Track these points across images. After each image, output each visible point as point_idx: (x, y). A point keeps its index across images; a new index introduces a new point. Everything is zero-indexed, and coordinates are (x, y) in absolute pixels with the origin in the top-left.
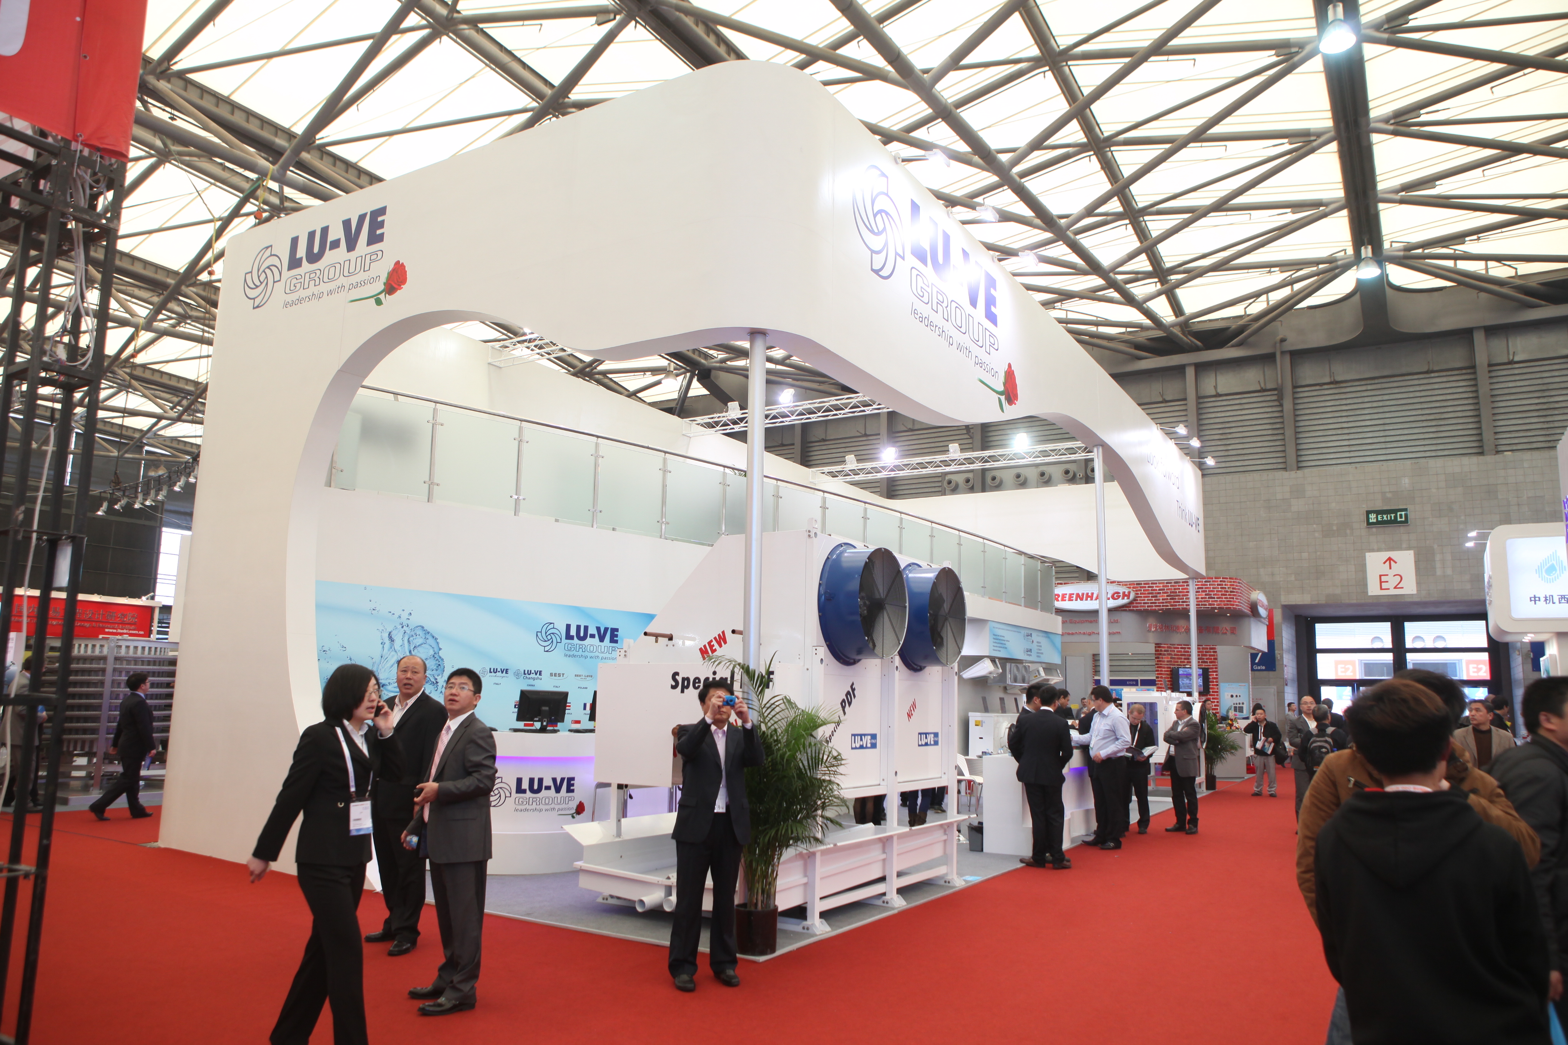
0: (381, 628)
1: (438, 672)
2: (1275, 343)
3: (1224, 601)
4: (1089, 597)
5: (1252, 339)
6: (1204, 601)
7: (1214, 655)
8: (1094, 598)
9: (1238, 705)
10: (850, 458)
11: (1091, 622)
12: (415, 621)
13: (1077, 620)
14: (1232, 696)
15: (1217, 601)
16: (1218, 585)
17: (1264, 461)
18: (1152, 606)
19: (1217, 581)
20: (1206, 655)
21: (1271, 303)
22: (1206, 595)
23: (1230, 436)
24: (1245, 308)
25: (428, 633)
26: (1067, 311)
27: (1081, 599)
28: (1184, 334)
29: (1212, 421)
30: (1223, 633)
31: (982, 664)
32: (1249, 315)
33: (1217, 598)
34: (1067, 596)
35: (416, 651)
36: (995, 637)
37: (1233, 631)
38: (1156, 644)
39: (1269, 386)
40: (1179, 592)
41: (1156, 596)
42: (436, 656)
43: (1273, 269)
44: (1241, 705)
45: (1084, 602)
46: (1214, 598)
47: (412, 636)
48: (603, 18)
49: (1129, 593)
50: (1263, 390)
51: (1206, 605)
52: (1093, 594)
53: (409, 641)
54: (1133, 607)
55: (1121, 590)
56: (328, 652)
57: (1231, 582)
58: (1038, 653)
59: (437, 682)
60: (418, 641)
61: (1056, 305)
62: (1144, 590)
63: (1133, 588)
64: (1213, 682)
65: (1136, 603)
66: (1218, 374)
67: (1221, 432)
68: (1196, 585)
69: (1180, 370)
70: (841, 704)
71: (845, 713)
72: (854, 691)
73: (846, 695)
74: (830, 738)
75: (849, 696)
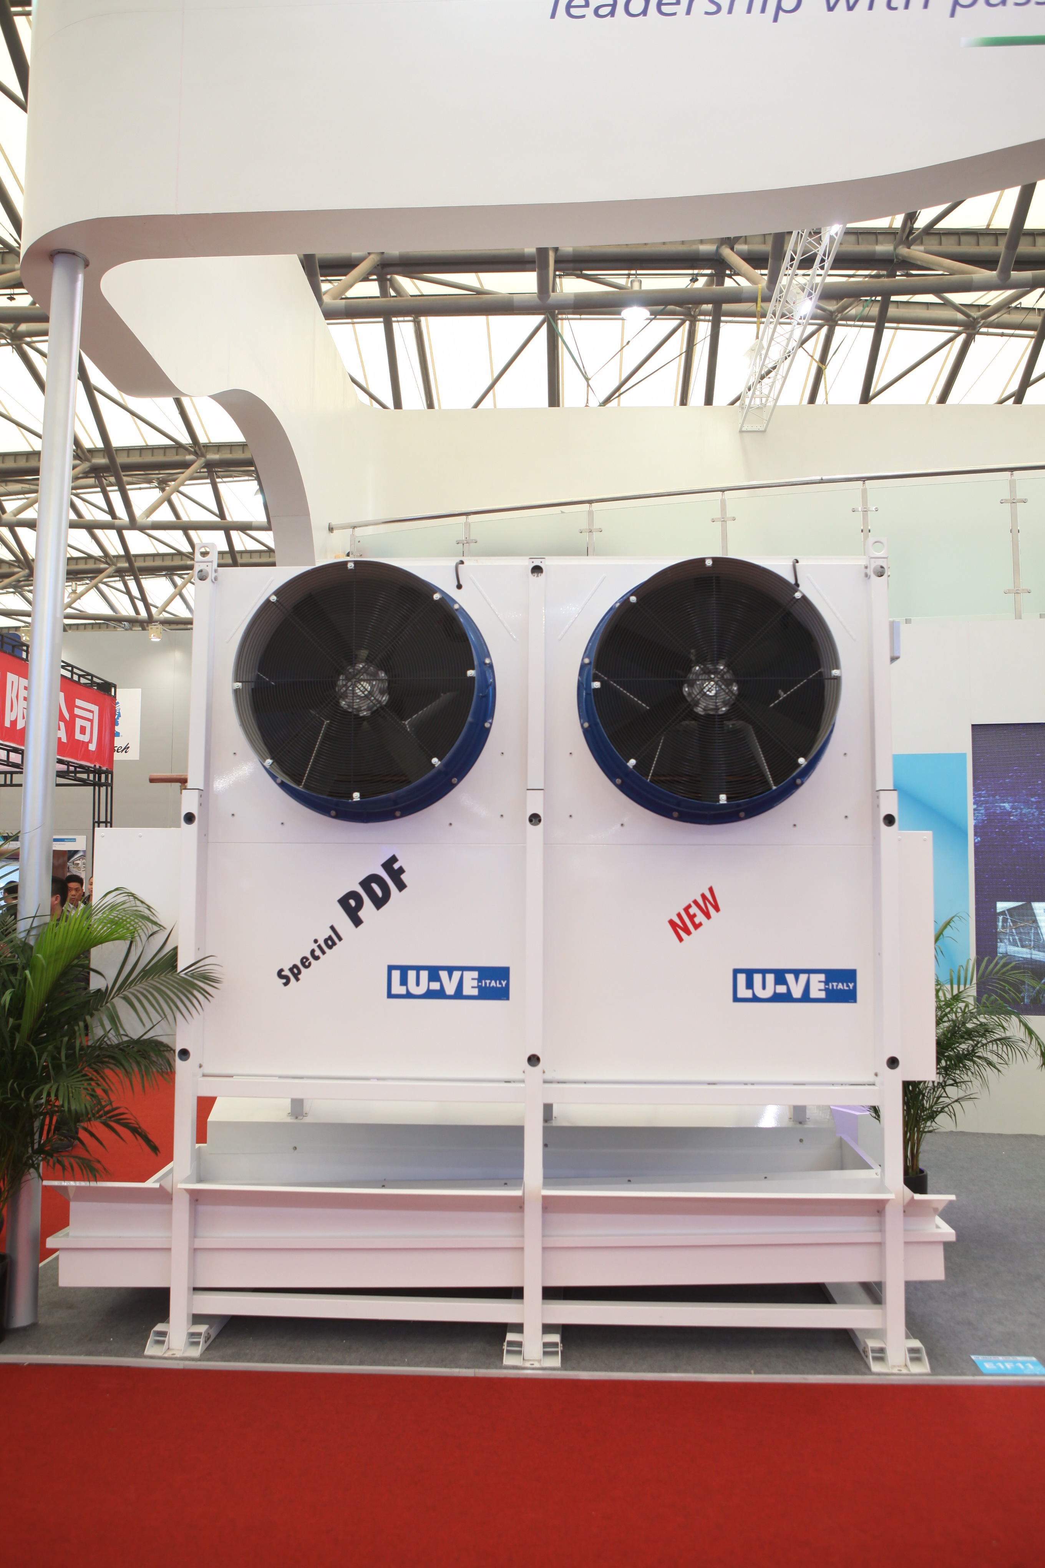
70: (343, 902)
71: (357, 922)
72: (397, 875)
73: (366, 884)
74: (296, 971)
75: (375, 886)
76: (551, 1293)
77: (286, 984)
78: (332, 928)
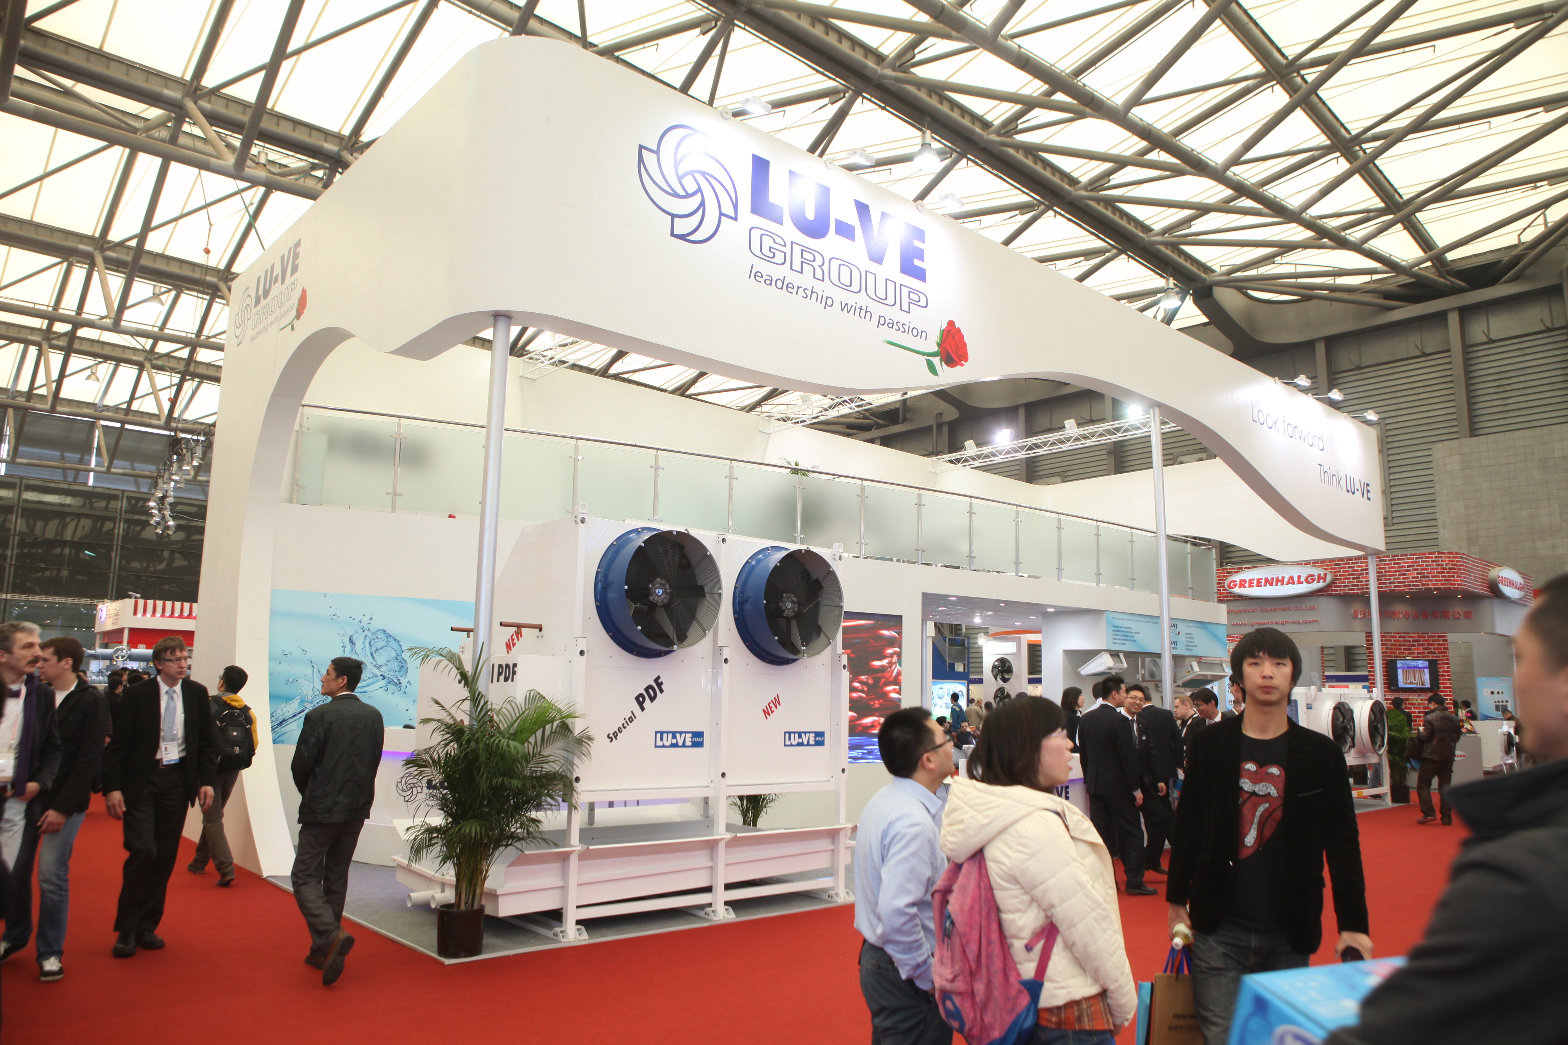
0: (342, 632)
1: (401, 673)
2: (1561, 272)
3: (1441, 580)
4: (1280, 581)
5: (1529, 271)
6: (1416, 581)
7: (1444, 645)
8: (1285, 583)
9: (1501, 704)
10: (969, 444)
11: (1284, 610)
12: (376, 625)
13: (1268, 608)
14: (1492, 693)
15: (1431, 581)
16: (1433, 561)
17: (1554, 414)
18: (1354, 589)
19: (1432, 557)
20: (1434, 645)
21: (1549, 225)
22: (1418, 574)
23: (1508, 388)
24: (1519, 235)
25: (390, 636)
26: (1296, 264)
27: (1271, 585)
28: (1441, 276)
29: (1484, 372)
30: (1455, 618)
31: (1100, 659)
32: (1524, 243)
33: (1432, 577)
34: (1255, 582)
35: (378, 653)
36: (1115, 629)
37: (1468, 615)
38: (1367, 633)
39: (1558, 324)
40: (1385, 572)
41: (1359, 578)
42: (398, 658)
43: (1539, 184)
44: (1505, 704)
45: (1274, 587)
46: (1428, 577)
47: (374, 639)
48: (706, 27)
49: (1325, 575)
50: (1549, 330)
51: (1418, 585)
52: (1283, 578)
53: (370, 645)
54: (1332, 591)
55: (1316, 571)
56: (289, 655)
57: (1449, 557)
58: (1187, 646)
59: (400, 683)
60: (380, 644)
61: (1276, 259)
62: (1344, 572)
63: (1331, 569)
64: (1444, 676)
65: (1335, 587)
66: (1490, 317)
67: (1496, 384)
68: (1377, 565)
69: (1441, 317)
70: (637, 699)
71: (643, 709)
72: (660, 685)
73: (647, 690)
74: (615, 735)
75: (651, 691)
76: (729, 887)
77: (611, 741)
78: (632, 712)
